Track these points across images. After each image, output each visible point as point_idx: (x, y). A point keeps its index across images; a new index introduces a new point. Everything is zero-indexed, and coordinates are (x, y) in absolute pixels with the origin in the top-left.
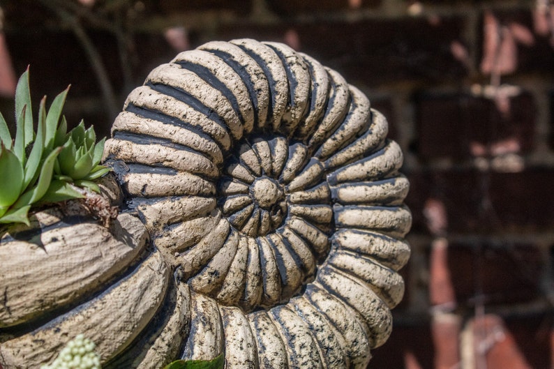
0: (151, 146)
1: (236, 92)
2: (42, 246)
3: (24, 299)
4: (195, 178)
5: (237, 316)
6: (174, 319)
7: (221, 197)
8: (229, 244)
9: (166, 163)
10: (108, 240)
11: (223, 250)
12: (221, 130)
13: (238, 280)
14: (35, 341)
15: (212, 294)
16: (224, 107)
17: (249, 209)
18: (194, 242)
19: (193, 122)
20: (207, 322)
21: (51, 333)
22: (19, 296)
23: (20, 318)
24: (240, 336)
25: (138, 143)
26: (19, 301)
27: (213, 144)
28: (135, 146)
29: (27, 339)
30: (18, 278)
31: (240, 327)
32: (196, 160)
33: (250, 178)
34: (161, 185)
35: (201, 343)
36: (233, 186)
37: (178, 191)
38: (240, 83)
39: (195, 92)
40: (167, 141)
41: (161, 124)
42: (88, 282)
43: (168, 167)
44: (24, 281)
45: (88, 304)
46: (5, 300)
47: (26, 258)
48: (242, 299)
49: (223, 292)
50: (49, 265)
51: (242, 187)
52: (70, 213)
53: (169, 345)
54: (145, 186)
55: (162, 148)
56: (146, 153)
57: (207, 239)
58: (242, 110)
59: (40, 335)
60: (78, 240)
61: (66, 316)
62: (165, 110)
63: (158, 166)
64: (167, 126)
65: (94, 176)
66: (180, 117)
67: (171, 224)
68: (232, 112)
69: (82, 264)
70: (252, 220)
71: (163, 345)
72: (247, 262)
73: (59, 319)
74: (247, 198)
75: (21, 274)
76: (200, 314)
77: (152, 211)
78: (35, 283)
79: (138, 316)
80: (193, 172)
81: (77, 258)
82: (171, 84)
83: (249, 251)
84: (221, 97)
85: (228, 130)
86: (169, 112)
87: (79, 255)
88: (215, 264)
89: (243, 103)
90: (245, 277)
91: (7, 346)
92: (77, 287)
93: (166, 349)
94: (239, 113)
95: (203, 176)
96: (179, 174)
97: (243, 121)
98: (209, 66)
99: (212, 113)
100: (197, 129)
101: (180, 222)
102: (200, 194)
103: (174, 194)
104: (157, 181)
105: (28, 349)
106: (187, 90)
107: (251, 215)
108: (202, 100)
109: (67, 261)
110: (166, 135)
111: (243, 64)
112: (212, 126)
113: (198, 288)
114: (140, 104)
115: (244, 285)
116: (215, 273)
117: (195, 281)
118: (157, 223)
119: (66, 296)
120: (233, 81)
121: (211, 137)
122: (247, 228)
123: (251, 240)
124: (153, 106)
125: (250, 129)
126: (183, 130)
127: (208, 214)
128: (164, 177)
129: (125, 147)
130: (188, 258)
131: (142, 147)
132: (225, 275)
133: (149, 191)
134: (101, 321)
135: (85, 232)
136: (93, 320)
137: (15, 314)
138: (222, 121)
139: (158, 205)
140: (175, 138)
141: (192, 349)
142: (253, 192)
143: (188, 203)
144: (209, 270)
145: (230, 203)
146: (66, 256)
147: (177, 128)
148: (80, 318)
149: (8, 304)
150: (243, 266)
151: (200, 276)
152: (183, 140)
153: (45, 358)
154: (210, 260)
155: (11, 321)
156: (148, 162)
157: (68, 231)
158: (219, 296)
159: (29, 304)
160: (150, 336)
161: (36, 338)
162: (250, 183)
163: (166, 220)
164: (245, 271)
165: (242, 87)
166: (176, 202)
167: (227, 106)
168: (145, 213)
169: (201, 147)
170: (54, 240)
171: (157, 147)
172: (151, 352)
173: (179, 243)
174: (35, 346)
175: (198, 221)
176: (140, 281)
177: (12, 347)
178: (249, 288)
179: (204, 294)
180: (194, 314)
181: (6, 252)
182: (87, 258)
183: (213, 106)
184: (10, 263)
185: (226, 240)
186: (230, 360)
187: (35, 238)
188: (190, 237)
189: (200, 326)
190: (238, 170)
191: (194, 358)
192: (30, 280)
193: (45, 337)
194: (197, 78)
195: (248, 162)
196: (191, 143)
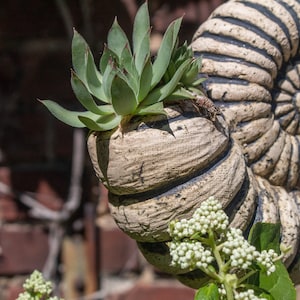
0: (230, 63)
1: (288, 26)
2: (171, 132)
3: (156, 171)
4: (262, 88)
5: (283, 194)
6: (251, 192)
7: (274, 104)
8: (280, 139)
9: (241, 77)
10: (213, 130)
11: (276, 144)
12: (279, 54)
13: (286, 167)
14: (159, 204)
15: (266, 177)
16: (281, 37)
17: (292, 114)
18: (259, 136)
19: (261, 47)
20: (269, 196)
21: (173, 198)
22: (151, 170)
23: (150, 186)
24: (289, 208)
25: (218, 61)
26: (152, 173)
27: (273, 64)
28: (216, 63)
29: (152, 202)
30: (153, 156)
31: (288, 202)
32: (263, 75)
33: (293, 91)
34: (238, 92)
35: (268, 211)
36: (282, 97)
37: (250, 98)
38: (292, 19)
39: (259, 24)
40: (242, 60)
41: (236, 47)
42: (202, 160)
43: (242, 80)
44: (158, 158)
45: (200, 177)
46: (141, 172)
47: (160, 141)
48: (286, 181)
49: (274, 175)
50: (176, 146)
51: (288, 97)
52: (187, 109)
53: (249, 211)
54: (225, 93)
55: (238, 65)
56: (226, 68)
57: (267, 135)
58: (293, 39)
59: (164, 199)
60: (195, 129)
61: (184, 185)
62: (238, 37)
63: (235, 78)
64: (241, 49)
65: (195, 84)
66: (251, 42)
67: (243, 122)
68: (286, 40)
69: (199, 147)
70: (293, 123)
71: (246, 210)
72: (291, 153)
73: (179, 187)
74: (291, 106)
75: (156, 153)
76: (263, 190)
77: (230, 112)
78: (166, 160)
79: (233, 187)
80: (260, 84)
81: (196, 142)
82: (240, 17)
83: (292, 146)
84: (279, 29)
85: (282, 54)
86: (242, 39)
87: (197, 140)
88: (271, 154)
89: (293, 34)
90: (290, 165)
91: (132, 208)
92: (195, 164)
93: (247, 214)
94: (290, 41)
95: (266, 87)
96: (251, 85)
97: (291, 47)
98: (266, 5)
99: (273, 40)
100: (263, 52)
101: (250, 121)
102: (264, 101)
103: (247, 100)
104: (234, 90)
105: (153, 210)
106: (253, 22)
107: (293, 119)
108: (265, 30)
109: (189, 144)
110: (241, 55)
111: (291, 5)
112: (274, 51)
113: (258, 171)
114: (217, 32)
115: (289, 170)
116: (271, 161)
117: (256, 166)
118: (232, 121)
119: (186, 170)
120: (286, 18)
121: (272, 58)
122: (290, 128)
123: (292, 137)
124: (228, 33)
125: (294, 54)
126: (254, 52)
127: (267, 116)
128: (240, 87)
129: (208, 64)
130: (254, 148)
131: (222, 64)
132: (277, 162)
133: (228, 97)
134: (210, 190)
135: (199, 124)
136: (204, 189)
137: (147, 183)
138: (279, 46)
139: (234, 108)
140: (248, 58)
141: (262, 214)
142: (295, 102)
143: (257, 107)
144: (266, 158)
145: (279, 109)
146: (188, 140)
147: (249, 50)
148: (196, 187)
149: (142, 175)
150: (288, 156)
151: (259, 162)
152: (253, 60)
153: (166, 216)
154: (267, 150)
155: (142, 188)
156: (227, 75)
157: (188, 122)
158: (271, 178)
159: (159, 175)
160: (237, 203)
161: (160, 201)
162: (293, 95)
163: (239, 119)
164: (289, 160)
165: (293, 22)
166: (248, 106)
167: (283, 36)
168: (224, 113)
169: (266, 65)
170: (180, 128)
171: (234, 64)
172: (238, 215)
173: (248, 137)
174: (159, 207)
175: (262, 120)
176: (233, 162)
177: (137, 209)
178: (292, 173)
179: (262, 177)
180: (259, 190)
181: (144, 136)
182: (203, 143)
183: (273, 35)
184: (148, 145)
185: (278, 136)
186: (284, 224)
187: (165, 127)
188: (256, 133)
189: (265, 198)
190: (286, 85)
191: (264, 221)
192: (162, 157)
193: (168, 201)
194: (260, 14)
195: (292, 79)
196: (259, 62)
